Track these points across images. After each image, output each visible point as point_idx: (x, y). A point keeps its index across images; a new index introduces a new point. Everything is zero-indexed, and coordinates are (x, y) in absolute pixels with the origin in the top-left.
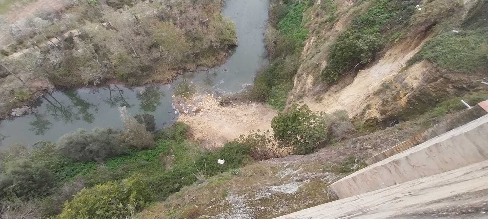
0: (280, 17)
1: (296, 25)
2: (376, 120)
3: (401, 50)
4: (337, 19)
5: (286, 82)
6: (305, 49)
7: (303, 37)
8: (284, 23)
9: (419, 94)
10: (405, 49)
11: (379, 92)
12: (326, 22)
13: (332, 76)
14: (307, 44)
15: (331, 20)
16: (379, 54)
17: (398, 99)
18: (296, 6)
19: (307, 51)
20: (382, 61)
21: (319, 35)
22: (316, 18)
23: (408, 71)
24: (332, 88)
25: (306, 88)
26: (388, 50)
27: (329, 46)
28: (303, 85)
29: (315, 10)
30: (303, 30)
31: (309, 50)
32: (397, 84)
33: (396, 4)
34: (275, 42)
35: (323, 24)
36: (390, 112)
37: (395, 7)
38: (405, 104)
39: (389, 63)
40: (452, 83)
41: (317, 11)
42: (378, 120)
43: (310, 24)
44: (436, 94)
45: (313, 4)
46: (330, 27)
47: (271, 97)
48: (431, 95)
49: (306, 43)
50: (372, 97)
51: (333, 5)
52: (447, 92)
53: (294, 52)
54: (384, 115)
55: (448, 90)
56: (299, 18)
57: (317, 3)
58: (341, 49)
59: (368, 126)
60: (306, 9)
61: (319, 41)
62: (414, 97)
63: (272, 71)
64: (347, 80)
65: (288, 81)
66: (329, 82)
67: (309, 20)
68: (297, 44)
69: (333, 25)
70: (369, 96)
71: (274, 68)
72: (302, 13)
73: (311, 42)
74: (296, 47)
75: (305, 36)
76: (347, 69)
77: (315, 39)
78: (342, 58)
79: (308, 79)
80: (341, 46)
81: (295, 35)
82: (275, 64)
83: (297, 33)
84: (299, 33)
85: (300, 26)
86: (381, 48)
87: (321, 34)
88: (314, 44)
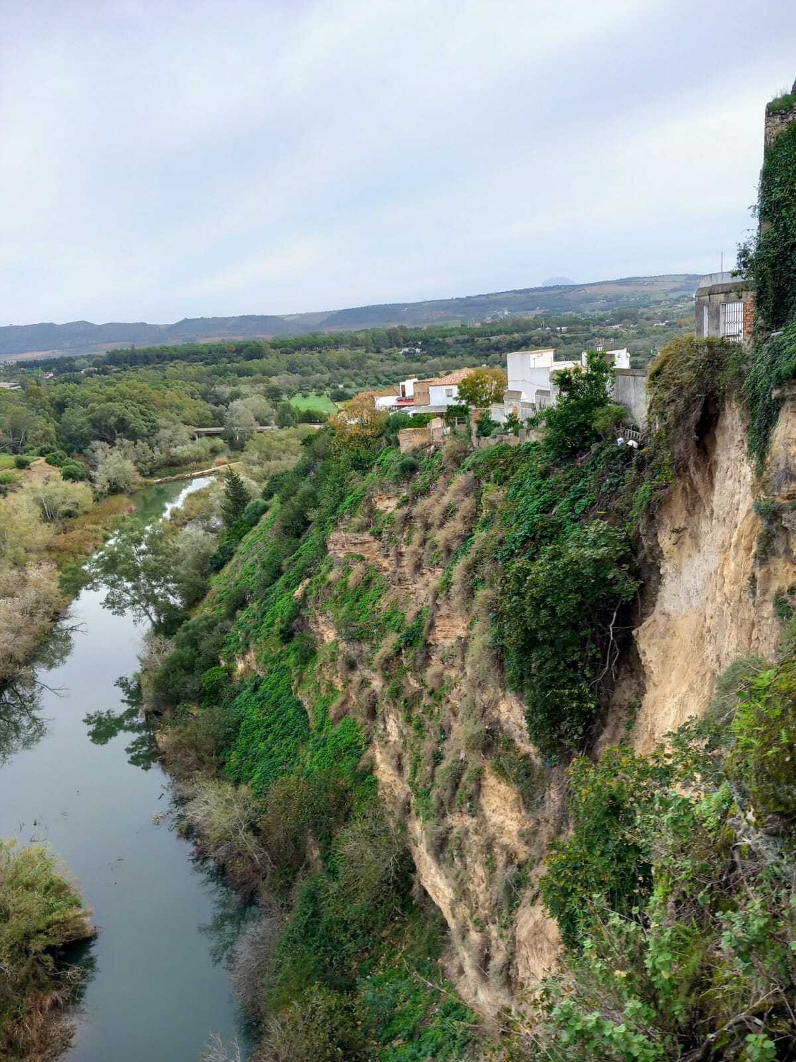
0: (221, 748)
1: (296, 736)
4: (427, 622)
6: (385, 772)
7: (347, 748)
8: (246, 754)
12: (399, 653)
14: (378, 757)
15: (410, 639)
16: (645, 558)
18: (256, 688)
19: (400, 768)
21: (403, 696)
22: (350, 676)
25: (505, 848)
26: (656, 535)
28: (488, 847)
29: (333, 660)
30: (335, 731)
31: (405, 761)
32: (784, 489)
33: (566, 471)
34: (253, 828)
35: (395, 663)
37: (571, 476)
39: (689, 556)
41: (340, 658)
43: (345, 702)
45: (314, 653)
46: (424, 655)
49: (372, 759)
51: (381, 616)
53: (350, 810)
56: (291, 712)
57: (323, 641)
60: (300, 676)
61: (418, 711)
65: (398, 926)
66: (575, 737)
67: (331, 695)
68: (346, 781)
69: (427, 645)
70: (753, 579)
71: (310, 912)
72: (291, 693)
73: (390, 738)
74: (346, 791)
75: (351, 744)
76: (599, 656)
77: (400, 714)
78: (560, 626)
79: (484, 816)
80: (531, 597)
81: (315, 759)
82: (307, 897)
83: (318, 750)
84: (325, 745)
85: (310, 730)
86: (633, 543)
87: (409, 692)
88: (405, 732)
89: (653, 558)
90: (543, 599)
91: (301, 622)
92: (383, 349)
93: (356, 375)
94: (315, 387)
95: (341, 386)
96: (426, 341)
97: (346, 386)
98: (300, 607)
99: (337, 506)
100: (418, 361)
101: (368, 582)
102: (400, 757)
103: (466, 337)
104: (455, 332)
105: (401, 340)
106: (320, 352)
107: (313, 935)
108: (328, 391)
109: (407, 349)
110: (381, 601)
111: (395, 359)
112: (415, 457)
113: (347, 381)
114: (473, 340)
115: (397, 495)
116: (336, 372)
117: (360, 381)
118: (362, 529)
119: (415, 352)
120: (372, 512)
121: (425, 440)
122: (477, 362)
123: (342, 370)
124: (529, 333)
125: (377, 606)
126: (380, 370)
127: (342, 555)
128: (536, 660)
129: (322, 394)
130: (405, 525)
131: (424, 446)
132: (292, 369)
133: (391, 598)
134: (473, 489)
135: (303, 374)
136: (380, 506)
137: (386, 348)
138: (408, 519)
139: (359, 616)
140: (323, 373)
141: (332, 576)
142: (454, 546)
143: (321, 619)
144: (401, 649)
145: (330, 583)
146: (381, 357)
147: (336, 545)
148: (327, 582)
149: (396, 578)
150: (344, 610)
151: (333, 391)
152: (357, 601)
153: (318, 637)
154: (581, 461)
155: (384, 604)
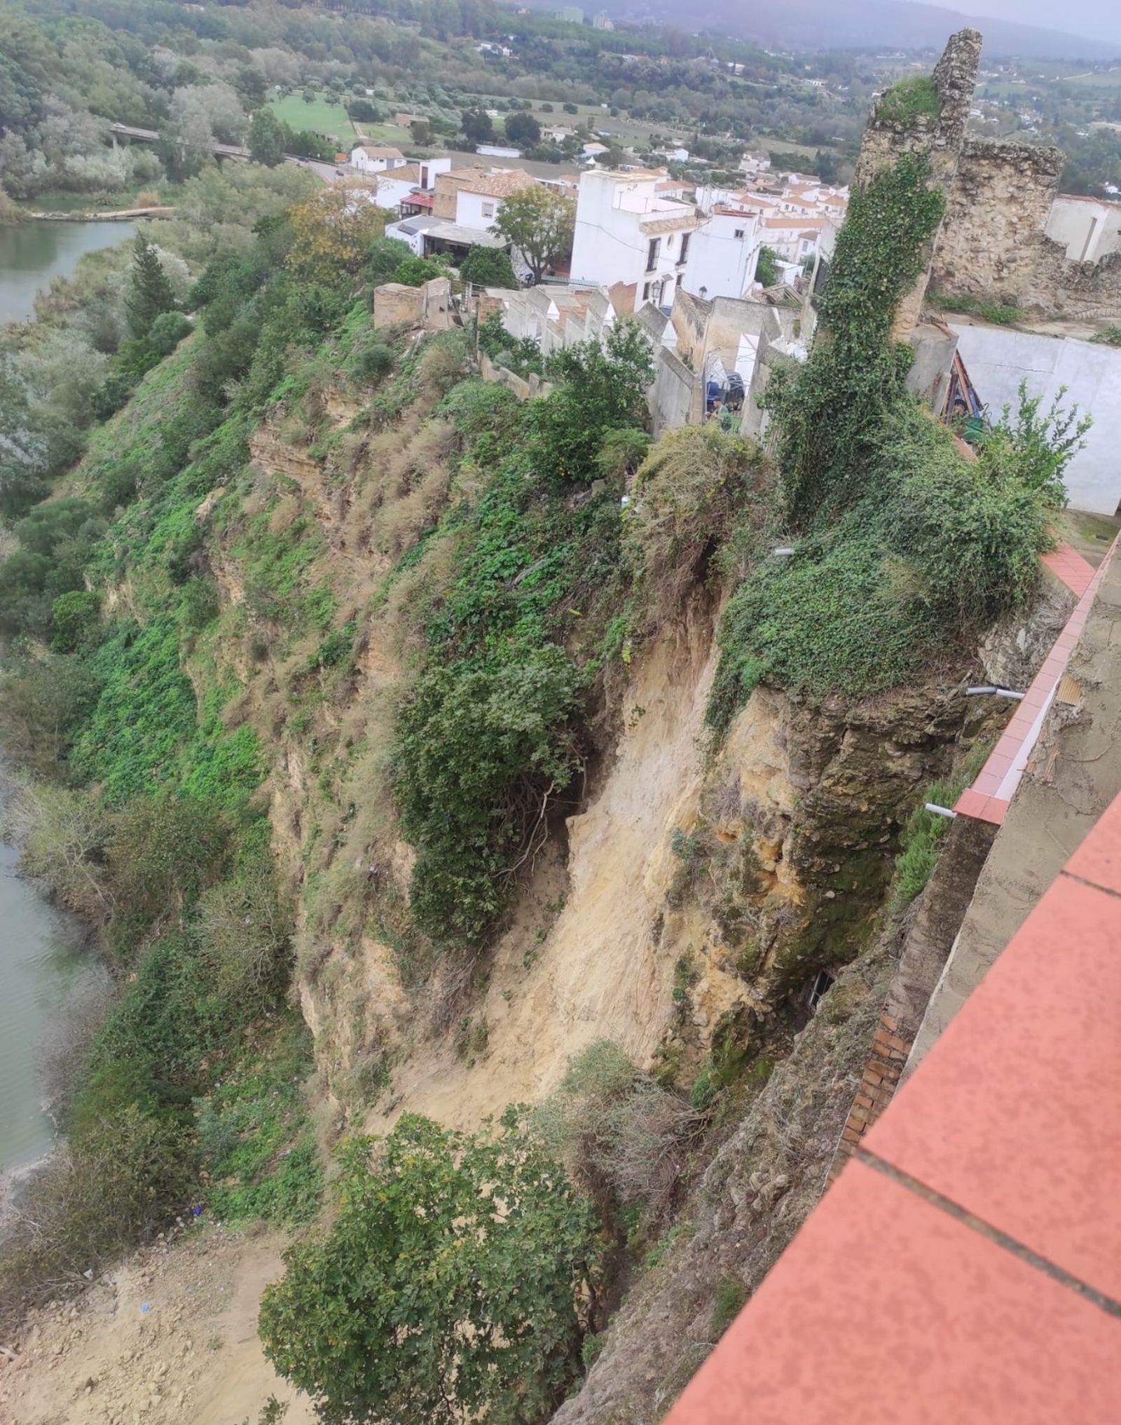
0: (69, 723)
1: (176, 729)
2: (744, 1018)
3: (666, 677)
4: (357, 641)
5: (264, 1033)
6: (280, 822)
7: (240, 771)
8: (104, 740)
9: (817, 829)
10: (680, 670)
11: (687, 886)
12: (315, 669)
13: (467, 901)
14: (278, 798)
15: (332, 656)
16: (601, 726)
17: (765, 884)
18: (128, 643)
19: (296, 827)
20: (627, 748)
21: (312, 735)
22: (259, 666)
23: (728, 753)
24: (503, 956)
25: (378, 1018)
26: (620, 696)
27: (378, 770)
28: (361, 1010)
29: (236, 636)
30: (226, 741)
31: (304, 821)
32: (723, 820)
33: (549, 514)
34: (96, 856)
35: (308, 684)
36: (773, 956)
37: (553, 527)
38: (801, 890)
39: (657, 745)
40: (887, 735)
41: (246, 635)
42: (752, 1012)
43: (246, 702)
44: (871, 801)
45: (214, 612)
46: (348, 685)
47: (211, 1167)
48: (857, 813)
49: (269, 796)
50: (673, 925)
51: (309, 593)
52: (895, 776)
53: (230, 859)
54: (762, 980)
55: (893, 767)
56: (173, 692)
57: (228, 600)
58: (437, 764)
59: (733, 1063)
60: (191, 642)
61: (328, 762)
62: (809, 847)
63: (147, 1015)
64: (545, 888)
65: (268, 1025)
66: (469, 935)
67: (230, 685)
68: (229, 817)
69: (355, 672)
70: (659, 924)
71: (153, 992)
72: (176, 664)
73: (292, 781)
74: (229, 832)
75: (246, 766)
76: (517, 839)
77: (306, 758)
78: (463, 802)
79: (363, 964)
80: (429, 751)
81: (194, 776)
82: (151, 970)
83: (199, 763)
84: (209, 760)
85: (196, 727)
86: (591, 697)
87: (320, 731)
88: (309, 782)
89: (613, 726)
90: (444, 759)
91: (200, 560)
92: (450, 35)
93: (399, 76)
94: (327, 83)
95: (370, 92)
96: (522, 38)
97: (379, 95)
98: (205, 534)
99: (272, 386)
100: (504, 71)
101: (299, 531)
102: (298, 815)
103: (586, 45)
104: (571, 32)
105: (482, 26)
106: (344, 16)
107: (150, 1023)
108: (348, 96)
109: (489, 46)
110: (312, 568)
111: (466, 59)
112: (389, 344)
113: (382, 87)
114: (595, 54)
115: (358, 403)
116: (366, 63)
117: (403, 90)
118: (301, 441)
119: (500, 55)
120: (319, 418)
121: (411, 317)
122: (595, 96)
123: (377, 61)
124: (685, 63)
125: (304, 576)
126: (438, 74)
127: (269, 472)
128: (427, 832)
129: (337, 101)
130: (359, 461)
131: (408, 328)
132: (293, 39)
133: (328, 569)
134: (451, 449)
135: (310, 53)
136: (333, 410)
137: (456, 35)
138: (362, 454)
139: (279, 583)
140: (344, 61)
141: (247, 505)
142: (406, 541)
143: (229, 568)
144: (318, 666)
145: (243, 516)
146: (444, 49)
147: (262, 452)
148: (240, 511)
149: (337, 540)
150: (258, 567)
151: (355, 98)
152: (279, 557)
153: (223, 591)
154: (576, 502)
155: (315, 574)
